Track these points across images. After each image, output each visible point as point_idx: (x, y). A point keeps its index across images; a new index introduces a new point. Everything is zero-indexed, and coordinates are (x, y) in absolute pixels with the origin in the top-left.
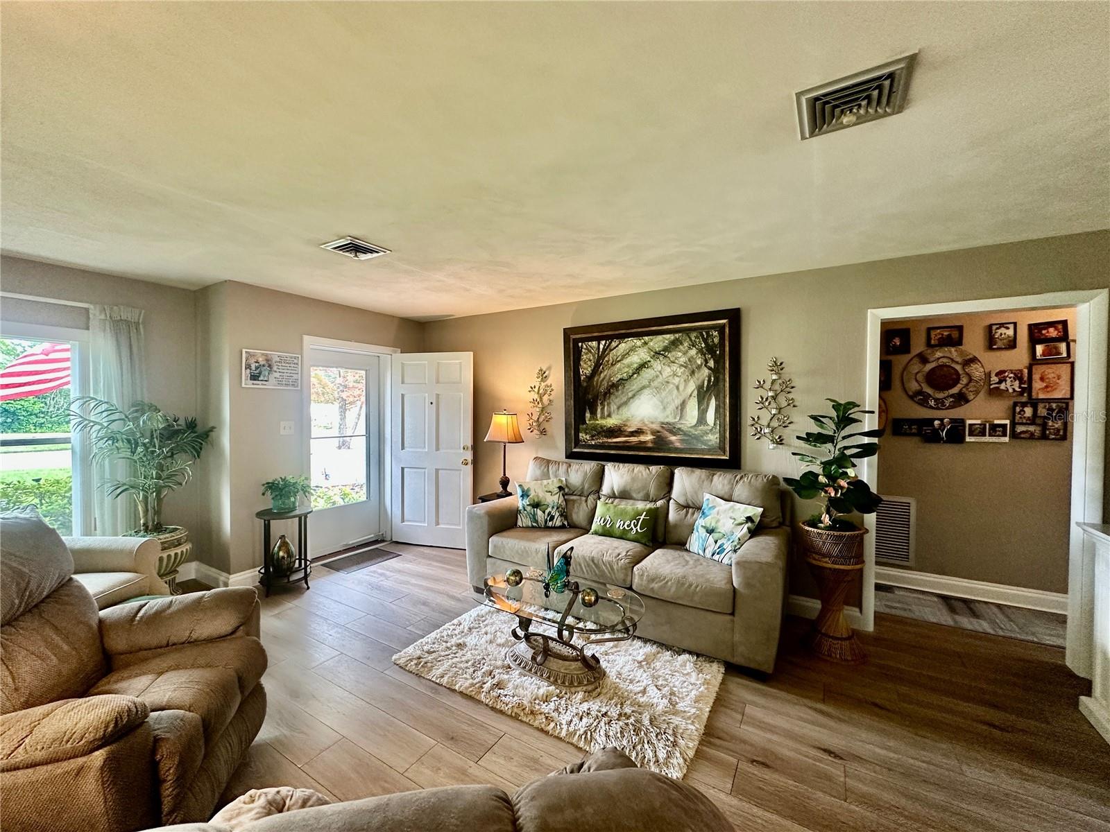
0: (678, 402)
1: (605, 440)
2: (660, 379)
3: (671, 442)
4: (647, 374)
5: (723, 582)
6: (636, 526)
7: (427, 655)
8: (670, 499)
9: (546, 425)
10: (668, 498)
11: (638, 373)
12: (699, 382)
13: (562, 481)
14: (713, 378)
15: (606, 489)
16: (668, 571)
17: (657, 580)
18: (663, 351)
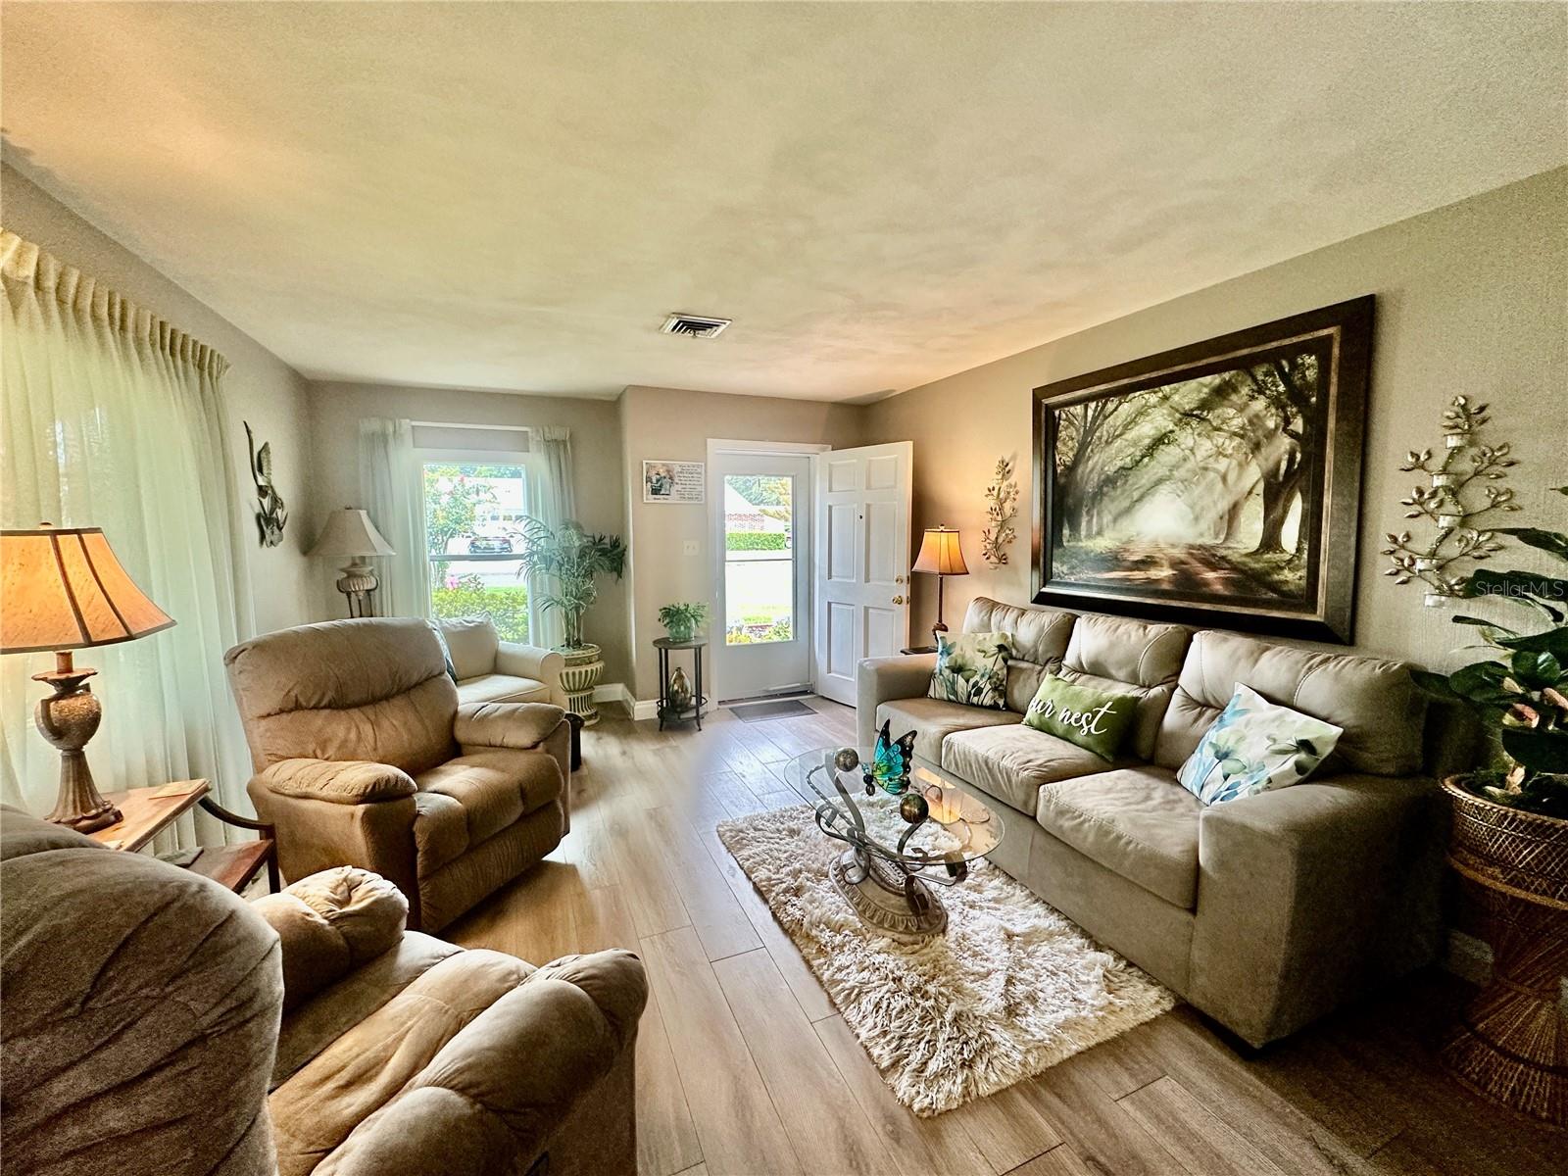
0: (1224, 505)
1: (1092, 575)
2: (1190, 464)
3: (1206, 583)
4: (1167, 455)
5: (1180, 848)
6: (1089, 723)
7: (752, 830)
8: (1177, 686)
9: (1007, 549)
10: (1172, 684)
11: (1152, 455)
12: (1271, 464)
13: (1007, 637)
14: (1299, 456)
15: (1070, 659)
16: (1089, 806)
17: (1069, 815)
18: (1198, 408)
